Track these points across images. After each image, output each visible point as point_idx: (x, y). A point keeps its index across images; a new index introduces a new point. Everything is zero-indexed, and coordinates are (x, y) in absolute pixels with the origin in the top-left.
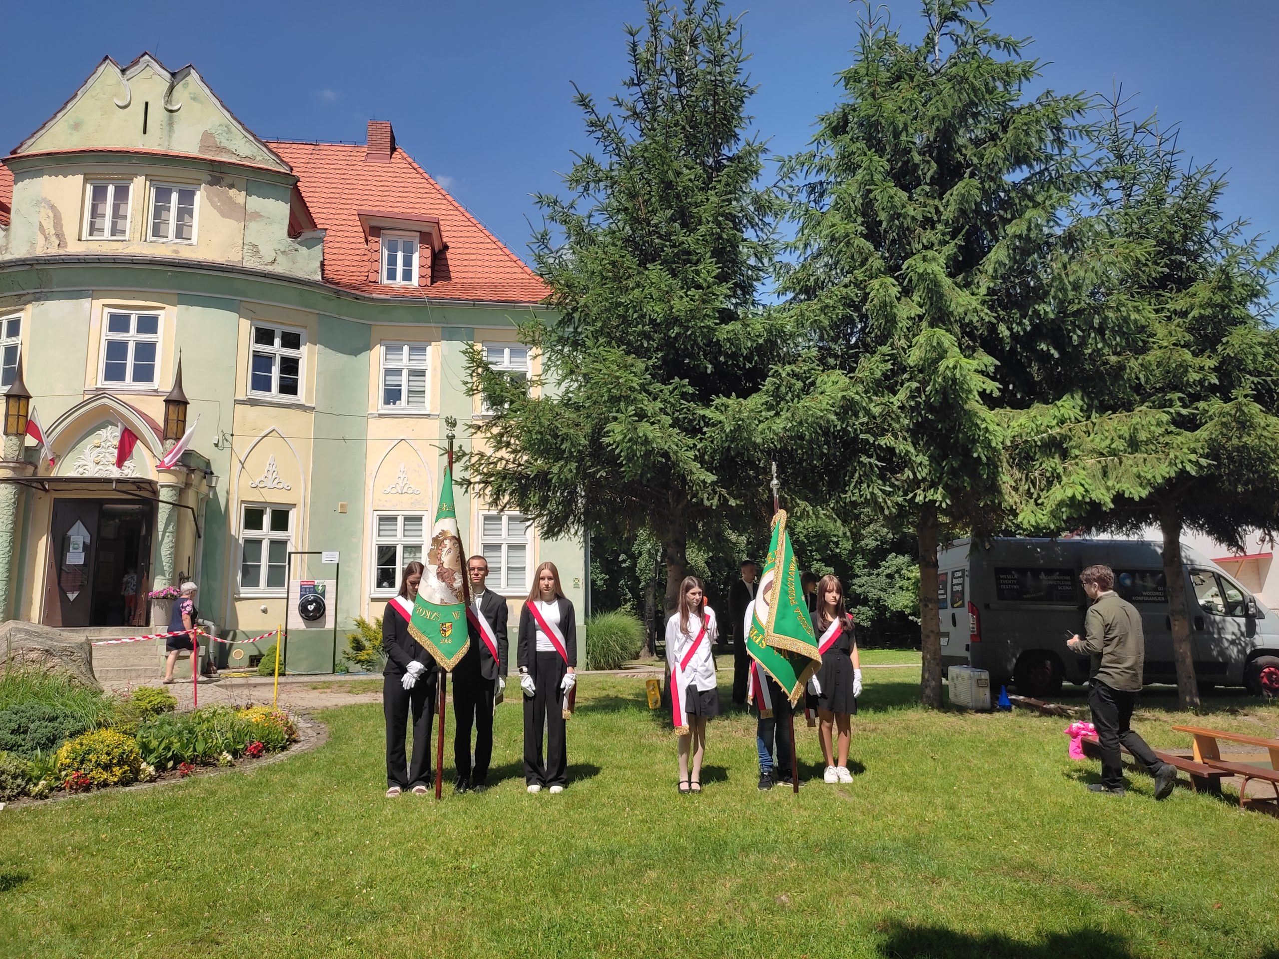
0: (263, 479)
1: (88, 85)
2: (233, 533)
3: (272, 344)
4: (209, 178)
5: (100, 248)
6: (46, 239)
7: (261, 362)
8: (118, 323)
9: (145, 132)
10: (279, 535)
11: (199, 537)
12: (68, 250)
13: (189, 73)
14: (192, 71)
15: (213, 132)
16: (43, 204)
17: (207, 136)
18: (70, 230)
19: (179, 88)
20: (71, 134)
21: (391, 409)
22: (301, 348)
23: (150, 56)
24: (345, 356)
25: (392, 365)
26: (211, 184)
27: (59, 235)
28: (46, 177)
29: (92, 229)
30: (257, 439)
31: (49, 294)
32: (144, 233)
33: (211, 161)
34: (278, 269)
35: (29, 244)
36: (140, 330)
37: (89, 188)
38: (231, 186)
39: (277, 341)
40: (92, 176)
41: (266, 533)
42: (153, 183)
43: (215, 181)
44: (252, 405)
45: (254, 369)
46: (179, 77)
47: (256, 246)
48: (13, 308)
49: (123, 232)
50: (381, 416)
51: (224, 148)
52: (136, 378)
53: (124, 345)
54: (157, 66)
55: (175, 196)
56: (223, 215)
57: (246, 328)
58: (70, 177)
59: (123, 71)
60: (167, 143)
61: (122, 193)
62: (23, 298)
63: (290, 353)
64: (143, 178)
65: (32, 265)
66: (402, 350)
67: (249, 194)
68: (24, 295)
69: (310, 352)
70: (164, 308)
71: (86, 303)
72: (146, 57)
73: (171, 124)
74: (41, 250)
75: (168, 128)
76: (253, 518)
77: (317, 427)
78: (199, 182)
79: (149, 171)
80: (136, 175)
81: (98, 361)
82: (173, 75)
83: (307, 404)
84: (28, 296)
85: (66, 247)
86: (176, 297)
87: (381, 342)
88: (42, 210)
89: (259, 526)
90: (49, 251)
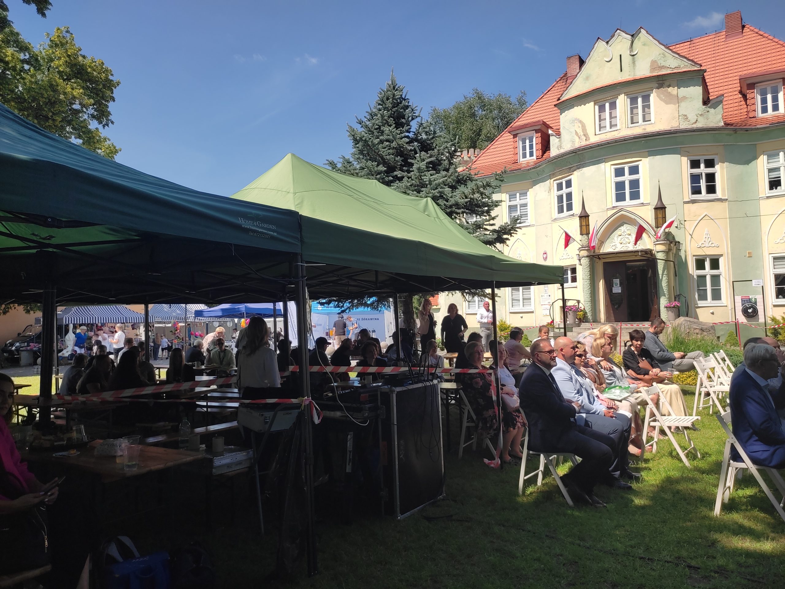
0: (703, 242)
1: (591, 55)
2: (691, 272)
3: (699, 167)
4: (657, 85)
5: (606, 137)
6: (579, 138)
7: (695, 179)
8: (619, 172)
9: (621, 71)
10: (715, 272)
11: (676, 276)
12: (590, 141)
13: (641, 31)
14: (642, 30)
15: (656, 59)
16: (576, 121)
17: (653, 62)
18: (590, 131)
19: (636, 41)
20: (585, 83)
21: (775, 192)
22: (716, 167)
23: (620, 30)
24: (742, 166)
25: (773, 166)
26: (658, 88)
27: (586, 135)
28: (575, 108)
29: (600, 128)
30: (698, 221)
31: (584, 165)
32: (627, 124)
33: (658, 76)
34: (699, 125)
35: (571, 142)
36: (631, 173)
37: (597, 107)
38: (669, 86)
39: (702, 166)
40: (598, 101)
41: (708, 271)
42: (628, 96)
43: (660, 86)
44: (693, 203)
45: (692, 183)
46: (635, 36)
47: (686, 115)
48: (568, 174)
49: (616, 125)
50: (768, 197)
51: (663, 66)
52: (631, 199)
53: (623, 183)
54: (624, 34)
55: (640, 100)
56: (667, 103)
57: (685, 161)
58: (587, 104)
59: (607, 43)
60: (633, 73)
61: (613, 106)
62: (572, 169)
63: (710, 170)
64: (623, 95)
65: (576, 152)
66: (779, 155)
67: (679, 88)
68: (572, 167)
69: (722, 168)
70: (641, 160)
71: (602, 165)
72: (618, 31)
73: (634, 62)
74: (578, 143)
75: (633, 65)
76: (700, 264)
77: (730, 210)
78: (652, 89)
79: (626, 90)
80: (619, 94)
81: (612, 193)
82: (632, 36)
83: (723, 198)
84: (574, 168)
85: (589, 140)
86: (647, 153)
87: (763, 153)
88: (576, 124)
89: (703, 268)
90: (581, 144)
